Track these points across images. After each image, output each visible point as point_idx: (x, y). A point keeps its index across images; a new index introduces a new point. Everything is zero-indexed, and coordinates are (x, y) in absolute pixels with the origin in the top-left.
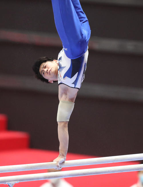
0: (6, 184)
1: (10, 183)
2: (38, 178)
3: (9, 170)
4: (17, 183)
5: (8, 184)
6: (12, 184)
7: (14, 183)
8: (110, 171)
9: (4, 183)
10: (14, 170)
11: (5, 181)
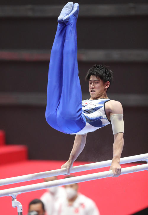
0: (9, 196)
1: (13, 195)
2: (39, 188)
3: (11, 182)
4: (19, 194)
5: (11, 196)
6: (15, 196)
7: (16, 194)
8: (108, 175)
9: (7, 196)
10: (15, 182)
11: (8, 194)
